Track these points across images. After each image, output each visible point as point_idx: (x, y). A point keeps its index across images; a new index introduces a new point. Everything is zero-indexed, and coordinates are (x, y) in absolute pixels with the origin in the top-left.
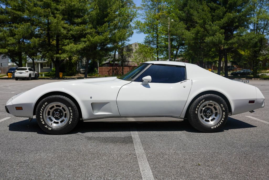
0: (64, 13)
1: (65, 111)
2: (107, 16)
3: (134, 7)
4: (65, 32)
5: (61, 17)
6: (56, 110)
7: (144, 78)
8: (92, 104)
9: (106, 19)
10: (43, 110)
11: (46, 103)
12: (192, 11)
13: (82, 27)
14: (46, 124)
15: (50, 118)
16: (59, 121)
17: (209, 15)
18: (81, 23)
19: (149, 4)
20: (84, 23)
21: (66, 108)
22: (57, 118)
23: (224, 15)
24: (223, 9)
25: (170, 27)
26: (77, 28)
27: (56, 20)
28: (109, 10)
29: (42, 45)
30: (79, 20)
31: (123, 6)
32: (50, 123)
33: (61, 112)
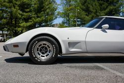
0: (19, 6)
1: (49, 48)
2: (43, 8)
3: (56, 4)
4: (20, 16)
5: (18, 8)
6: (43, 47)
7: (103, 26)
8: (69, 43)
9: (42, 10)
10: (34, 46)
11: (37, 42)
12: (89, 5)
13: (29, 14)
14: (36, 57)
15: (38, 53)
16: (45, 55)
17: (99, 7)
18: (29, 12)
19: (65, 2)
20: (30, 11)
21: (50, 46)
22: (43, 53)
23: (107, 8)
24: (107, 4)
25: (77, 14)
26: (27, 14)
27: (15, 10)
28: (44, 5)
29: (7, 24)
30: (28, 10)
31: (50, 4)
32: (38, 56)
33: (46, 48)
